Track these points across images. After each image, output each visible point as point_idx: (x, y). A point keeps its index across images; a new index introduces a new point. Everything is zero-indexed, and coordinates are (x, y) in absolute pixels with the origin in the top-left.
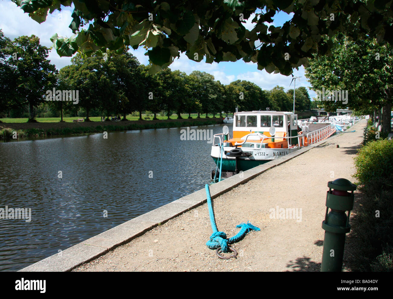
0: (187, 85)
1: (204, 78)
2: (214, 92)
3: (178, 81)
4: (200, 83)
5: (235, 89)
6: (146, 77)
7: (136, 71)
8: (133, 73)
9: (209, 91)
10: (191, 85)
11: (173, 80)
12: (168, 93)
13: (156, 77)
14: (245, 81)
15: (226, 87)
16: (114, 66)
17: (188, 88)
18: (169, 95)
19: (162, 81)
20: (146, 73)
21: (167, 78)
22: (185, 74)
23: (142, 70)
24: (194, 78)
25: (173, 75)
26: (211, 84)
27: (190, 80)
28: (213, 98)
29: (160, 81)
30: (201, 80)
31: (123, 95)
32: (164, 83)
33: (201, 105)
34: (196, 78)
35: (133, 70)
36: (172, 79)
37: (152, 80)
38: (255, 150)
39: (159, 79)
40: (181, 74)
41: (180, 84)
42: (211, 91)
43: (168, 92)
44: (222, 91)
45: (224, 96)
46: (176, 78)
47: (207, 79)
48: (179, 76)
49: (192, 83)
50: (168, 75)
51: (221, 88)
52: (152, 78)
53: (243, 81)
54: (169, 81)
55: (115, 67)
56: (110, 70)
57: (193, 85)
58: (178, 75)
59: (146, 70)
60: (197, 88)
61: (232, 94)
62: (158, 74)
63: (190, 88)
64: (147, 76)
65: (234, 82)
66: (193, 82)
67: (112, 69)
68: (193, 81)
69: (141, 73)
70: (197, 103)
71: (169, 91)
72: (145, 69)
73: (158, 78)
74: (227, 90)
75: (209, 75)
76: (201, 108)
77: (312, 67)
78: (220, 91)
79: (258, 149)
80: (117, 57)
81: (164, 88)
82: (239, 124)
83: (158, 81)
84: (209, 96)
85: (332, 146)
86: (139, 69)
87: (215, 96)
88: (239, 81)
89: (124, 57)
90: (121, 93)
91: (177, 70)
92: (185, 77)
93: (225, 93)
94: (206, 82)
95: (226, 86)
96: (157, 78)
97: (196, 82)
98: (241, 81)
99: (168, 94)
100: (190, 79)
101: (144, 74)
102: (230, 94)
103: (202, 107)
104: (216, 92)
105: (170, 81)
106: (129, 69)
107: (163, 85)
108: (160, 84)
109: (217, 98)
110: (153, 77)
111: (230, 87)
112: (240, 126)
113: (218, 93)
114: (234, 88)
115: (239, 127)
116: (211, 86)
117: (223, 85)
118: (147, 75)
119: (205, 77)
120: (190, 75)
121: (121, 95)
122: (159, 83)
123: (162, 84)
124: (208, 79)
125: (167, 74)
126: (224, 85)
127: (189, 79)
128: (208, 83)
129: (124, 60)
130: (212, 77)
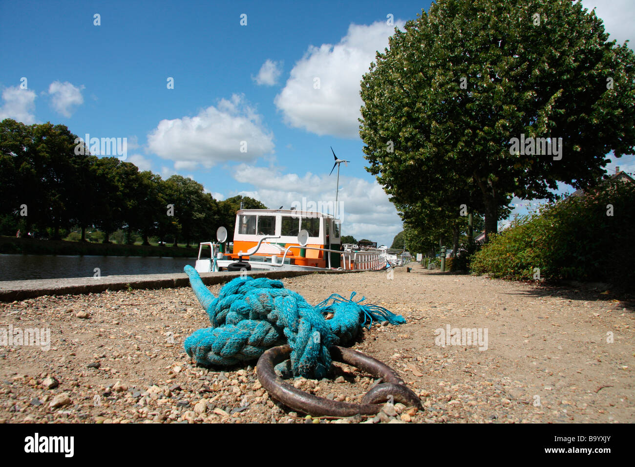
0: (160, 195)
1: (187, 187)
2: (202, 209)
3: (147, 186)
4: (180, 194)
5: (233, 208)
6: (97, 175)
7: (82, 163)
8: (76, 166)
9: (194, 207)
10: (167, 195)
11: (141, 184)
12: (130, 203)
13: (114, 177)
14: (248, 197)
15: (220, 204)
16: (45, 151)
17: (162, 199)
18: (132, 206)
19: (123, 184)
20: (98, 169)
21: (130, 181)
22: (159, 178)
23: (92, 165)
24: (173, 185)
25: (141, 178)
26: (198, 197)
27: (167, 188)
28: (200, 219)
29: (120, 184)
30: (183, 190)
31: (58, 198)
32: (125, 187)
33: (180, 226)
34: (175, 185)
35: (78, 162)
36: (139, 182)
37: (107, 180)
38: (273, 267)
39: (118, 181)
40: (153, 178)
41: (151, 192)
42: (197, 206)
43: (130, 201)
44: (213, 208)
45: (216, 217)
46: (146, 182)
47: (192, 188)
48: (150, 181)
49: (168, 192)
50: (134, 176)
51: (213, 204)
52: (107, 178)
53: (245, 198)
54: (134, 185)
55: (47, 152)
56: (40, 156)
57: (170, 195)
58: (149, 178)
59: (98, 165)
60: (177, 200)
61: (229, 215)
62: (118, 173)
63: (164, 199)
64: (100, 174)
65: (231, 198)
66: (171, 191)
67: (42, 154)
68: (171, 189)
69: (90, 169)
70: (174, 222)
71: (132, 201)
72: (98, 163)
73: (117, 178)
74: (220, 208)
75: (196, 183)
76: (180, 231)
77: (380, 122)
78: (210, 209)
79: (279, 265)
80: (53, 137)
81: (124, 194)
82: (244, 229)
83: (116, 183)
84: (193, 215)
85: (400, 269)
86: (88, 161)
87: (203, 215)
88: (239, 197)
89: (64, 140)
90: (54, 195)
91: (148, 171)
92: (158, 183)
93: (218, 212)
94: (191, 193)
95: (220, 202)
96: (114, 179)
97: (176, 191)
98: (242, 198)
99: (130, 205)
100: (167, 186)
101: (95, 171)
102: (225, 215)
103: (182, 229)
104: (204, 209)
105: (136, 186)
106: (71, 159)
107: (124, 190)
108: (119, 188)
109: (205, 218)
110: (109, 177)
111: (225, 204)
112: (247, 233)
113: (208, 211)
114: (232, 206)
115: (243, 234)
116: (198, 199)
117: (216, 200)
118: (100, 172)
119: (190, 187)
120: (166, 181)
121: (53, 198)
122: (117, 187)
123: (122, 189)
124: (194, 189)
125: (132, 175)
126: (218, 201)
127: (164, 186)
128: (192, 195)
129: (64, 143)
130: (201, 187)
